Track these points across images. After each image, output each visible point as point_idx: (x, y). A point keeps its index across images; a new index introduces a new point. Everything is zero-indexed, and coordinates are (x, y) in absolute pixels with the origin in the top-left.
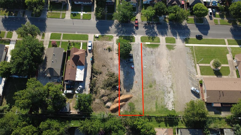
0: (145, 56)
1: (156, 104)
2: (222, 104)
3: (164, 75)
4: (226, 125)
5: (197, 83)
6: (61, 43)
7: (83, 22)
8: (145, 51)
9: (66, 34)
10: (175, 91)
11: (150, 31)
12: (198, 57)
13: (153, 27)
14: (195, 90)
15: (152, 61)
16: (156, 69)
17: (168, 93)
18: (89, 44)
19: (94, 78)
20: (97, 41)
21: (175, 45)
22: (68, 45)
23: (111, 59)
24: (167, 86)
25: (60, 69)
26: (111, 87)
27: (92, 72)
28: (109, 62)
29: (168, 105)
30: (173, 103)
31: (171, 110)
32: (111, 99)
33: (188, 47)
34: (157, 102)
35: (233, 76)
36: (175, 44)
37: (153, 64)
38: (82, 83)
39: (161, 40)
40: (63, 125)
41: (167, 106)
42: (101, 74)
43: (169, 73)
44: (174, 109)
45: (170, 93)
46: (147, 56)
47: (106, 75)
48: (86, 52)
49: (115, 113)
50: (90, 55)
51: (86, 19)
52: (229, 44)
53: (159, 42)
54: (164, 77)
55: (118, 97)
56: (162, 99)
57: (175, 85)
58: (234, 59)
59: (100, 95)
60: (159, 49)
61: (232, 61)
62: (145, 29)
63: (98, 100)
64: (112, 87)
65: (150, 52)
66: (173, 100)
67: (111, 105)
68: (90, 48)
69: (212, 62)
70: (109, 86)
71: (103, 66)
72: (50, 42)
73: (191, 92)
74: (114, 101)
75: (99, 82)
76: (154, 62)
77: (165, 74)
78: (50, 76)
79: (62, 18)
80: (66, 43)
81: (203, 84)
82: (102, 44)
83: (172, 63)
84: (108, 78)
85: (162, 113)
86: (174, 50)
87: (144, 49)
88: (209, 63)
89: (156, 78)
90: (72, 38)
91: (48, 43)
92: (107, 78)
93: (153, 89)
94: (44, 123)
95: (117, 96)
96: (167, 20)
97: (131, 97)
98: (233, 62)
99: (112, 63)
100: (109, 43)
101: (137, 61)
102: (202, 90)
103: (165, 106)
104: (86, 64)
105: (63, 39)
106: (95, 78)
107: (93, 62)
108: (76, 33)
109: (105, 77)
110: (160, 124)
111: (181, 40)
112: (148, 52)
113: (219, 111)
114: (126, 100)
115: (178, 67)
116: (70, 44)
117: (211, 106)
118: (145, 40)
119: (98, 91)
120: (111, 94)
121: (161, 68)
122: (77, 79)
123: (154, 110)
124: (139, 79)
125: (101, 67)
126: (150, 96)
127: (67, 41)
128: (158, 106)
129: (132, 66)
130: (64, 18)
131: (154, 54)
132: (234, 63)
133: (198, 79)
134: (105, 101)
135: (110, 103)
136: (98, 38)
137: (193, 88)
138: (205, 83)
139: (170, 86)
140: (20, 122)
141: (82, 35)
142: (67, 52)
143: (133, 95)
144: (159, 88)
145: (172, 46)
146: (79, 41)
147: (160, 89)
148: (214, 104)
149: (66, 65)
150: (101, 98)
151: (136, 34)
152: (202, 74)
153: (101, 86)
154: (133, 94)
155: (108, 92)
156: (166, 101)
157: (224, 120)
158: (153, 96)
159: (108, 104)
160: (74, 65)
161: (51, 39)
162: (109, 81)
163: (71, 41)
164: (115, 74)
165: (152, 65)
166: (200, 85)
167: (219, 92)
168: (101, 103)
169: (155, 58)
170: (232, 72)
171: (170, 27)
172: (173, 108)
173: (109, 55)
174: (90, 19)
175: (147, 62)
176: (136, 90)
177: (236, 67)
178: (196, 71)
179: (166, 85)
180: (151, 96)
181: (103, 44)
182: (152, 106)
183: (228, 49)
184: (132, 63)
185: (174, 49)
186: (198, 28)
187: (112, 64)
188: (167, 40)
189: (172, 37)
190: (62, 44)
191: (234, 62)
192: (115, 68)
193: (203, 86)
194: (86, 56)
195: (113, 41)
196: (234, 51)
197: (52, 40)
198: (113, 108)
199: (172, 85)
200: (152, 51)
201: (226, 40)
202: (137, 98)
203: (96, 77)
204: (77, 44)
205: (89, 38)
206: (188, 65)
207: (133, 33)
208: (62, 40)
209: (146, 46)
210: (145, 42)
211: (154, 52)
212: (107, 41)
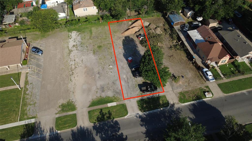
0: (113, 81)
1: (91, 33)
3: (80, 62)
5: (31, 62)
11: (110, 133)
12: (17, 100)
15: (100, 76)
17: (76, 45)
19: (177, 41)
20: (203, 87)
21: (57, 114)
30: (70, 37)
33: (30, 117)
34: (90, 35)
36: (58, 116)
37: (99, 73)
39: (86, 117)
43: (73, 67)
47: (162, 47)
53: (89, 112)
56: (84, 39)
57: (66, 54)
62: (122, 133)
66: (69, 40)
71: (172, 56)
74: (141, 27)
81: (22, 60)
85: (84, 28)
86: (60, 104)
93: (96, 44)
97: (123, 33)
100: (182, 89)
101: (125, 71)
103: (80, 34)
108: (244, 91)
111: (42, 127)
112: (109, 89)
116: (240, 72)
119: (164, 32)
121: (85, 70)
123: (93, 29)
135: (145, 25)
139: (73, 52)
143: (121, 35)
145: (65, 111)
146: (230, 80)
150: (157, 27)
151: (138, 115)
152: (19, 74)
156: (79, 38)
172: (70, 33)
175: (109, 73)
178: (26, 78)
179: (77, 52)
180: (98, 39)
182: (96, 31)
185: (59, 107)
195: (175, 94)
199: (69, 53)
204: (230, 75)
205: (218, 89)
206: (39, 83)
207: (145, 116)
209: (115, 98)
210: (117, 106)
211: (99, 91)
212: (186, 91)
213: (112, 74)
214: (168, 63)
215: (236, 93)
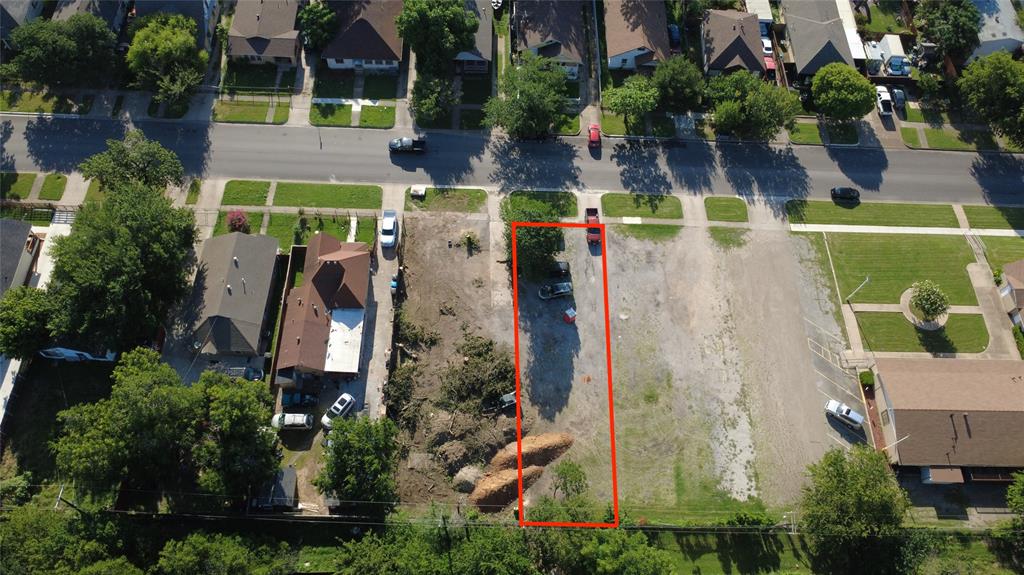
0: (624, 274)
1: (678, 475)
2: (965, 470)
3: (708, 352)
4: (996, 565)
5: (850, 384)
6: (266, 219)
7: (360, 139)
8: (620, 252)
9: (291, 184)
10: (759, 420)
11: (641, 171)
12: (845, 275)
13: (653, 157)
14: (844, 413)
15: (653, 294)
16: (670, 323)
17: (728, 428)
18: (387, 223)
19: (402, 361)
20: (419, 211)
21: (749, 229)
22: (297, 225)
23: (479, 283)
24: (722, 397)
25: (260, 322)
26: (479, 401)
27: (397, 335)
28: (469, 297)
29: (728, 478)
30: (751, 472)
31: (742, 498)
32: (476, 452)
33: (803, 237)
34: (682, 464)
35: (1003, 352)
36: (745, 225)
37: (658, 305)
38: (352, 381)
39: (686, 208)
40: (266, 558)
41: (726, 484)
42: (433, 348)
43: (726, 340)
44: (759, 495)
45: (734, 425)
46: (630, 271)
47: (458, 351)
48: (373, 255)
49: (496, 515)
50: (387, 269)
51: (374, 125)
52: (973, 225)
53: (680, 216)
54: (705, 360)
55: (509, 441)
56: (700, 451)
57: (755, 394)
58: (998, 283)
59: (432, 436)
60: (677, 246)
61: (991, 294)
62: (619, 165)
63: (423, 455)
64: (484, 402)
65: (643, 257)
66: (751, 458)
67: (479, 478)
68: (389, 239)
69: (908, 296)
70: (469, 396)
71: (444, 314)
72: (221, 215)
73: (826, 420)
74: (493, 460)
75: (428, 377)
76: (660, 298)
77: (708, 347)
78: (214, 351)
79: (273, 124)
80: (290, 218)
81: (877, 385)
82: (440, 225)
83: (737, 301)
84: (466, 363)
85: (707, 512)
86: (744, 247)
87: (615, 242)
88: (896, 301)
89: (673, 364)
90: (313, 201)
91: (213, 219)
92: (458, 361)
93: (663, 411)
94: (180, 544)
95: (503, 439)
96: (708, 130)
97: (567, 445)
98: (996, 299)
99: (481, 302)
100: (468, 218)
101: (590, 294)
102: (874, 414)
103: (719, 482)
104: (373, 305)
105: (274, 204)
106: (409, 363)
107: (399, 296)
108: (333, 182)
109: (453, 358)
110: (698, 563)
111: (769, 210)
112: (636, 255)
113: (955, 506)
114: (545, 456)
115: (762, 318)
116: (303, 222)
117: (921, 481)
118: (620, 207)
119: (422, 416)
120: (477, 429)
121: (694, 323)
122: (330, 366)
123: (671, 499)
124: (600, 368)
125: (434, 316)
126: (651, 441)
127: (294, 210)
128: (687, 484)
129: (570, 312)
130: (282, 123)
131: (659, 266)
132: (1003, 299)
133: (854, 365)
134: (452, 459)
135: (476, 470)
136: (421, 198)
137: (833, 406)
138: (885, 381)
139: (734, 395)
140: (73, 543)
141: (357, 187)
142: (290, 254)
143: (576, 436)
144: (688, 403)
145: (733, 230)
146: (342, 211)
147: (691, 407)
148: (931, 470)
149: (285, 305)
150: (435, 449)
151: (581, 187)
152: (869, 346)
153: (436, 397)
154: (575, 430)
155: (465, 421)
156: (721, 460)
157: (984, 544)
158: (660, 439)
159: (467, 473)
160: (320, 305)
161: (224, 202)
162: (468, 374)
163: (311, 211)
164: (497, 347)
165: (651, 307)
166: (864, 390)
167: (951, 416)
168: (433, 470)
169: (666, 281)
170: (998, 339)
171: (722, 156)
172: (754, 493)
173: (472, 266)
174: (390, 128)
175: (632, 297)
176: (586, 413)
177: (1011, 315)
178: (844, 332)
179: (719, 391)
180: (655, 439)
181: (444, 226)
182: (661, 481)
183: (970, 242)
184: (568, 299)
185: (745, 243)
186: (836, 163)
187: (483, 305)
188: (713, 210)
189: (732, 196)
190: (270, 223)
191: (1003, 295)
192: (496, 320)
193: (879, 394)
194: (371, 274)
195: (487, 211)
196: (997, 252)
197: (228, 208)
198: (486, 490)
199: (744, 393)
200: (649, 254)
201: (958, 209)
202: (593, 448)
203: (415, 360)
204: (334, 222)
205: (386, 199)
206: (806, 310)
207: (567, 183)
208: (270, 206)
209: (623, 232)
210: (621, 216)
211: (658, 256)
212: (461, 211)
213: (624, 295)
214: (468, 292)
215: (353, 184)
